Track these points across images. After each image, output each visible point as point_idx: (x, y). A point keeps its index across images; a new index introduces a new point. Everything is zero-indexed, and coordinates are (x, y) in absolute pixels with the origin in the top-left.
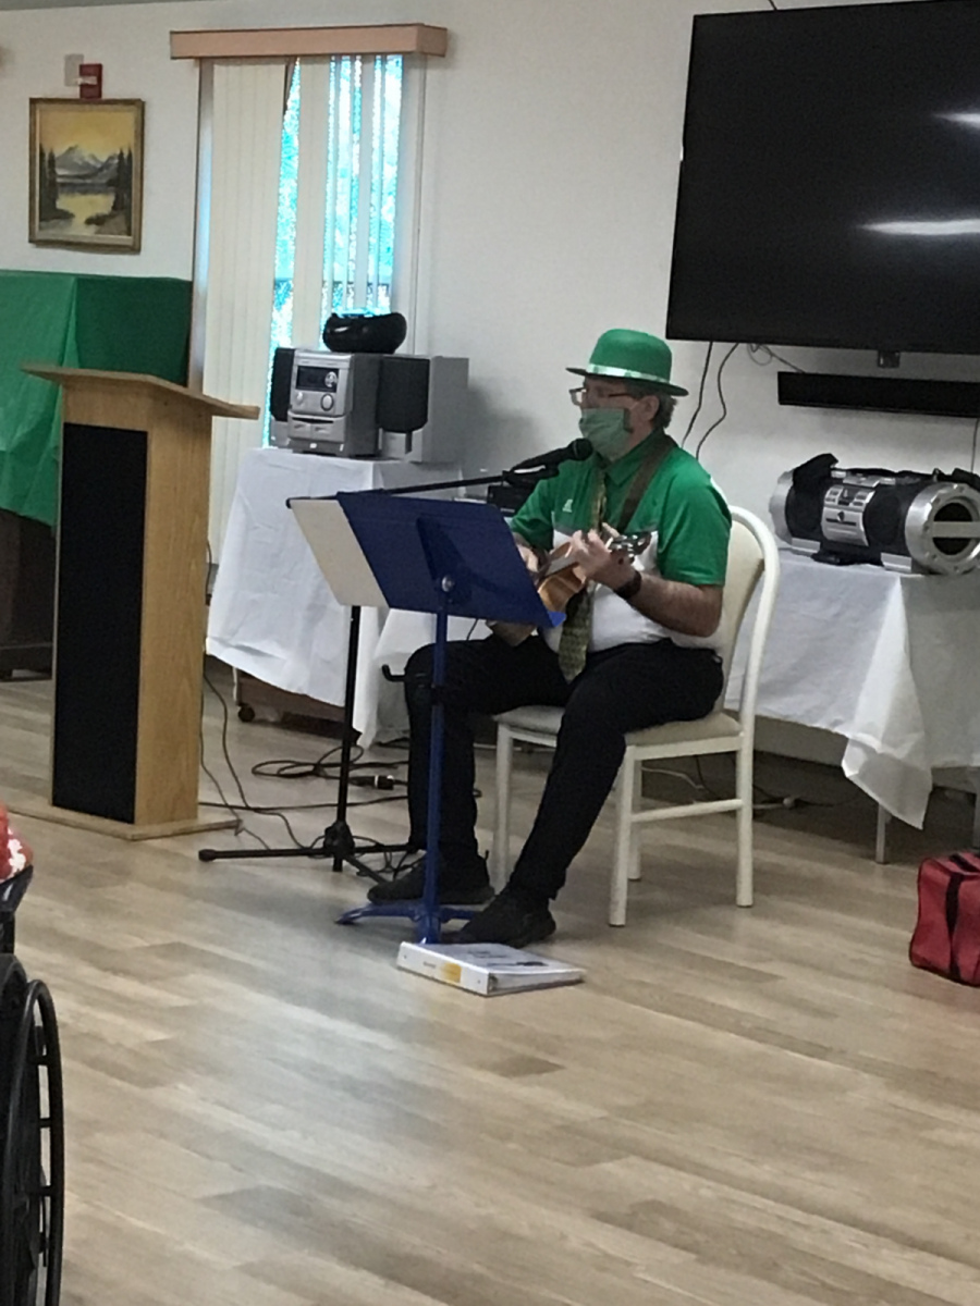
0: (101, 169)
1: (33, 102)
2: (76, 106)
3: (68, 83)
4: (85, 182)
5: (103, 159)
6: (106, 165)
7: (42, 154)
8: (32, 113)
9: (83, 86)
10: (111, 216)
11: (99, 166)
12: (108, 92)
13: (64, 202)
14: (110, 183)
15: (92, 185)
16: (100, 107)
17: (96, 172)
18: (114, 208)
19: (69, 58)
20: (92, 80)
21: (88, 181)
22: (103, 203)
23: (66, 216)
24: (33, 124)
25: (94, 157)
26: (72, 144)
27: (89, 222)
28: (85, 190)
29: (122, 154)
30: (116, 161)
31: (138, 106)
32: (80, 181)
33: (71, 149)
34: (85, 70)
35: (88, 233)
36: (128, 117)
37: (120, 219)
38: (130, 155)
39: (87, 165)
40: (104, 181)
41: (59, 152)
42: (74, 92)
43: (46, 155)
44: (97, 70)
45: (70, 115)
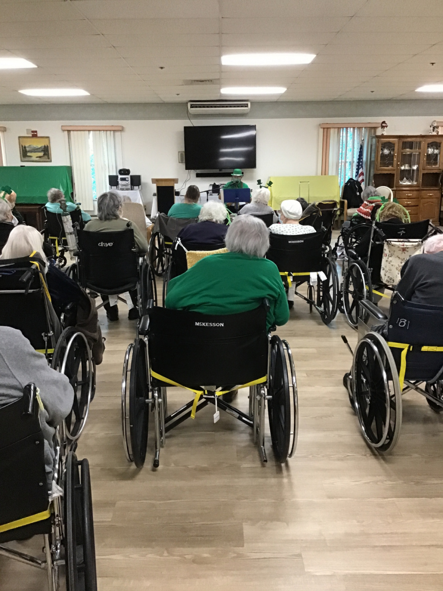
1: (19, 137)
2: (31, 138)
3: (28, 134)
4: (35, 150)
5: (39, 146)
6: (41, 148)
7: (22, 146)
8: (19, 139)
9: (33, 135)
10: (43, 156)
12: (39, 135)
13: (29, 154)
14: (42, 151)
15: (37, 151)
17: (38, 149)
18: (44, 154)
19: (27, 130)
22: (41, 154)
23: (30, 156)
24: (19, 141)
25: (37, 146)
26: (30, 144)
27: (37, 157)
28: (35, 152)
29: (45, 146)
30: (43, 147)
31: (48, 137)
32: (33, 150)
34: (33, 132)
35: (38, 159)
36: (47, 140)
37: (46, 157)
38: (47, 146)
39: (36, 148)
41: (27, 146)
42: (31, 135)
43: (24, 146)
44: (36, 132)
45: (29, 140)
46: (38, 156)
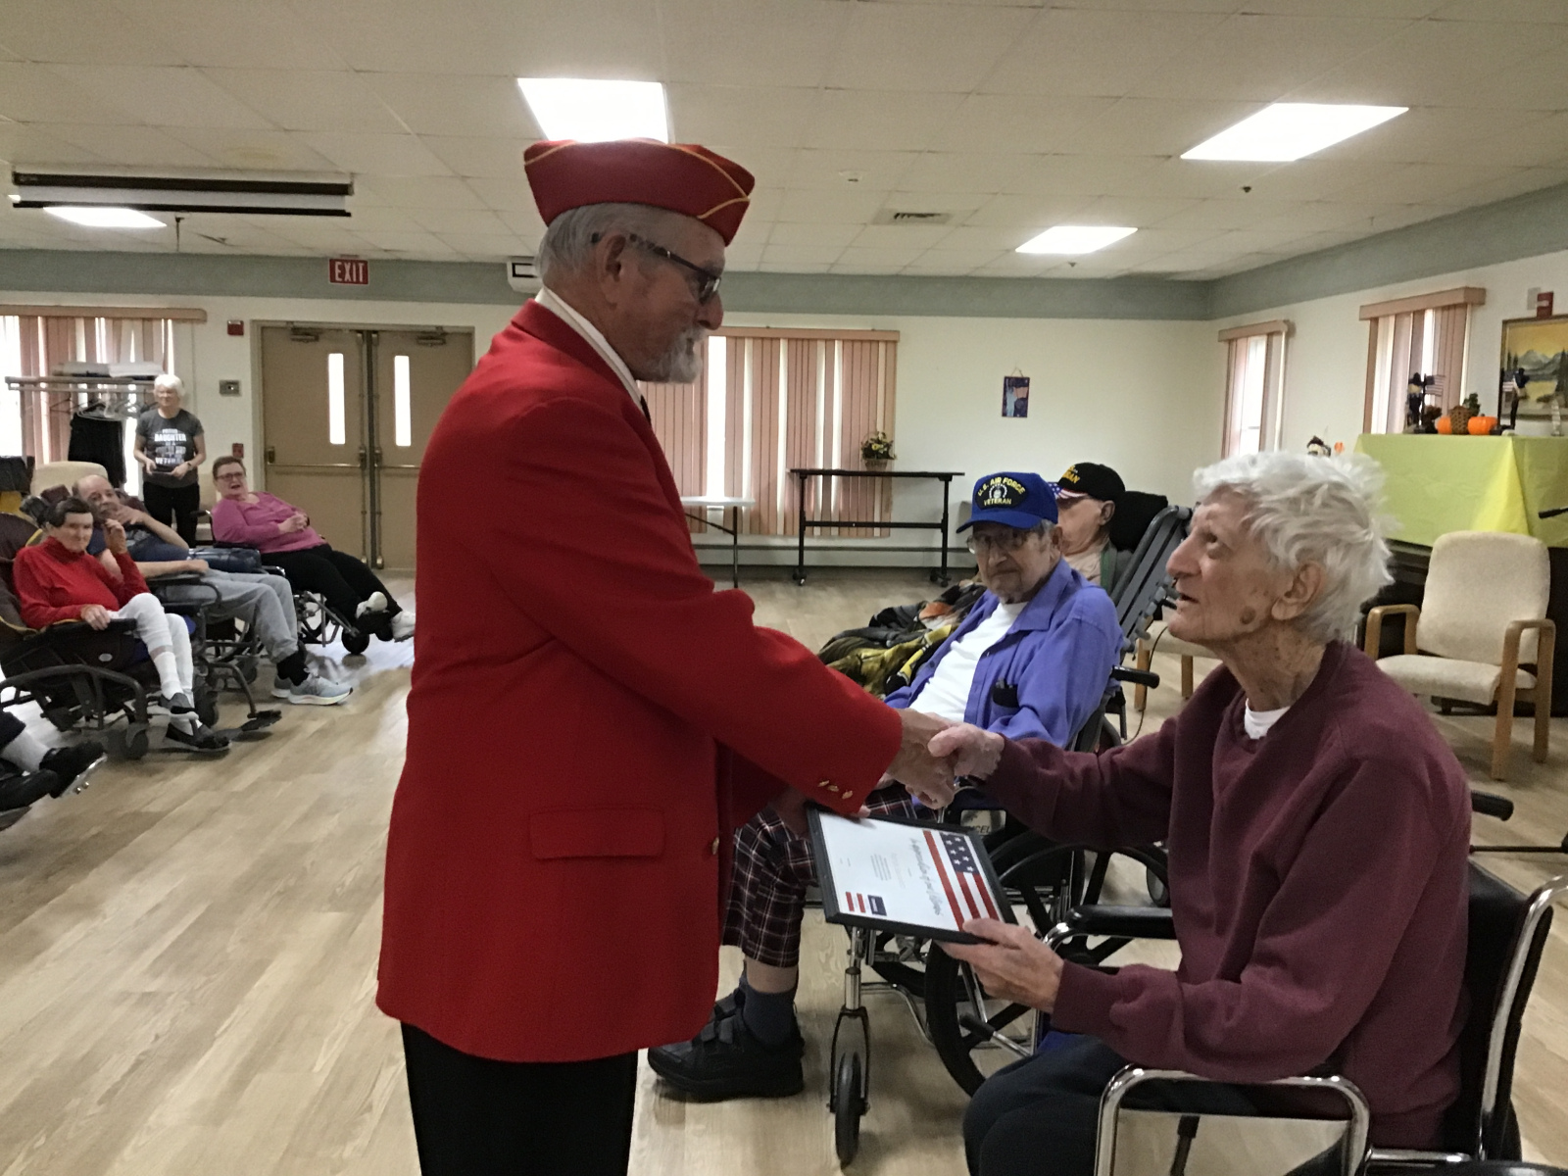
0: (1549, 363)
1: (1505, 323)
2: (1533, 323)
3: (1529, 307)
4: (1537, 373)
5: (1551, 355)
6: (1552, 361)
7: (1509, 357)
8: (1504, 330)
9: (1540, 309)
10: (1555, 395)
11: (1547, 362)
12: (1556, 311)
14: (1554, 373)
15: (1543, 375)
16: (1552, 321)
17: (1546, 366)
18: (1558, 389)
19: (1531, 292)
20: (1545, 303)
21: (1540, 373)
22: (1549, 387)
24: (1504, 338)
25: (1544, 356)
26: (1530, 348)
27: (1539, 400)
28: (1539, 379)
29: (1564, 353)
30: (1560, 358)
32: (1535, 373)
33: (1528, 352)
34: (1540, 297)
35: (1538, 407)
37: (1562, 397)
39: (1540, 362)
40: (1551, 371)
41: (1521, 354)
42: (1533, 313)
43: (1513, 356)
44: (1550, 296)
45: (1530, 328)
46: (1541, 394)
